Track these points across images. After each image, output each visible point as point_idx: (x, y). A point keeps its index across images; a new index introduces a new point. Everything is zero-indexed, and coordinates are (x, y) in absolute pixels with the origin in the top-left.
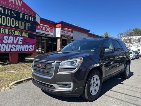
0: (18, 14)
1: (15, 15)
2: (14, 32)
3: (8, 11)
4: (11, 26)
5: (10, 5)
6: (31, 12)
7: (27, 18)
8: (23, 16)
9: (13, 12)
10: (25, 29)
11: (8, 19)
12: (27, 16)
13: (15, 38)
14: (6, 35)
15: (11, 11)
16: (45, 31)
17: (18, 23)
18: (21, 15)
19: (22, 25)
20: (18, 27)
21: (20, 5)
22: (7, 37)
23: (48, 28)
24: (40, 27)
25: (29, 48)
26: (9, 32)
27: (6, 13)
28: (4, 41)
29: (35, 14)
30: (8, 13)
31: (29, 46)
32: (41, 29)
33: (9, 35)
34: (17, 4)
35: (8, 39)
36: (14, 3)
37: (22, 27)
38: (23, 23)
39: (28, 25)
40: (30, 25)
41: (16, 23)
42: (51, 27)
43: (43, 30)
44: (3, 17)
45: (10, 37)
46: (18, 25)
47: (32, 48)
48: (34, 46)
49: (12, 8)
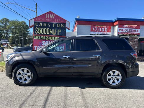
0: (52, 24)
1: (50, 26)
2: (49, 38)
3: (45, 24)
4: (47, 34)
5: (47, 20)
6: (62, 20)
7: (58, 26)
8: (56, 25)
9: (48, 24)
10: (57, 35)
11: (45, 29)
12: (58, 25)
13: (49, 41)
14: (43, 40)
15: (47, 23)
16: (101, 31)
17: (52, 31)
18: (54, 25)
19: (54, 32)
20: (51, 34)
21: (53, 18)
22: (45, 42)
23: (105, 28)
24: (95, 29)
25: (60, 49)
26: (45, 38)
27: (44, 26)
28: (42, 44)
29: (65, 21)
30: (45, 25)
31: (60, 47)
32: (96, 31)
33: (45, 40)
34: (51, 17)
35: (45, 43)
36: (49, 18)
37: (55, 34)
38: (55, 30)
39: (59, 31)
40: (61, 31)
41: (50, 31)
42: (108, 27)
43: (99, 31)
44: (42, 28)
45: (46, 41)
46: (51, 33)
47: (62, 49)
48: (64, 47)
49: (48, 21)
